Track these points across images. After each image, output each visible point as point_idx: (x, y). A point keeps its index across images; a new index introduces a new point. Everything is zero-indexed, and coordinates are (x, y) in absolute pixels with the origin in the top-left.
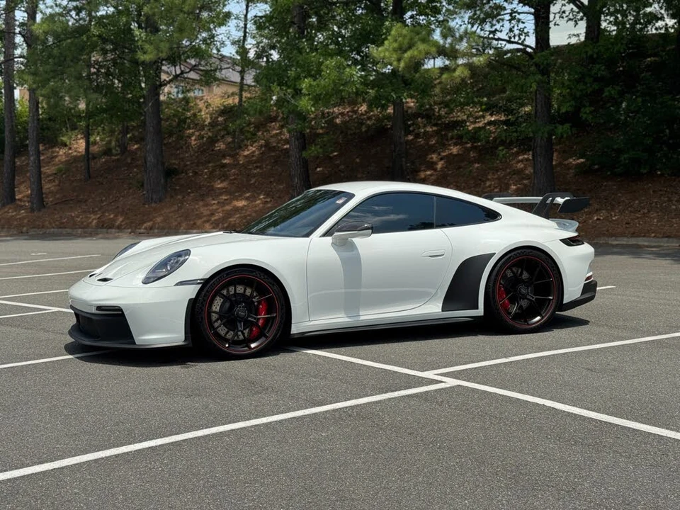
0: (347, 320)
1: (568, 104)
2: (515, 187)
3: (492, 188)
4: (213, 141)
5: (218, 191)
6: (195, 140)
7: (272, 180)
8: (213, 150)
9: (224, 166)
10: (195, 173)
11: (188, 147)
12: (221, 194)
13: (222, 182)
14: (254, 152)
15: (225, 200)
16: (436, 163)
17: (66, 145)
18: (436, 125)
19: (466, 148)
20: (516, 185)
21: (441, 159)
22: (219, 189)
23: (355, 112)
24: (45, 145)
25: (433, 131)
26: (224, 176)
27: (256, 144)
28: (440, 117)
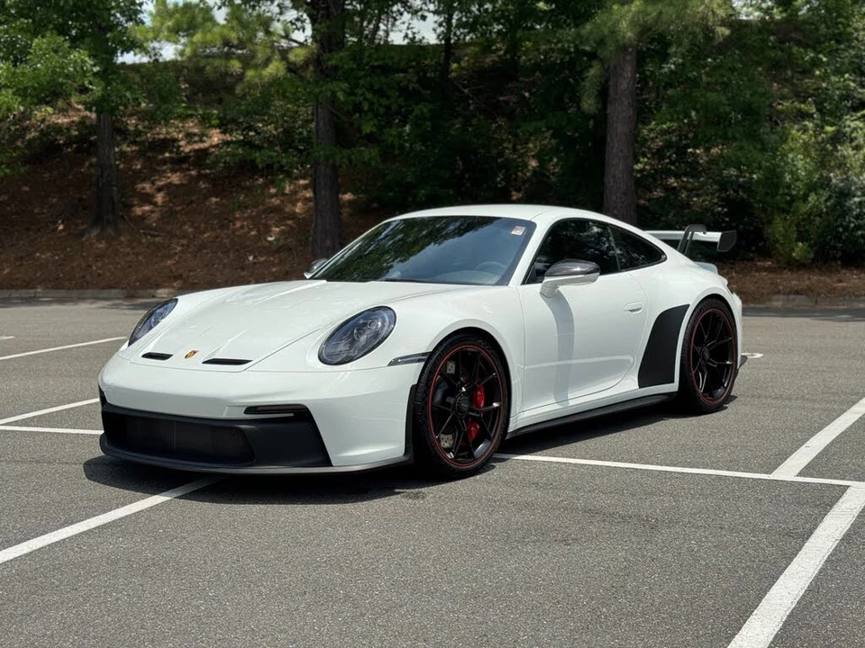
0: (557, 407)
1: (371, 123)
2: (277, 229)
3: (246, 230)
16: (152, 196)
18: (135, 143)
19: (191, 177)
20: (278, 227)
21: (159, 190)
25: (132, 152)
28: (138, 133)
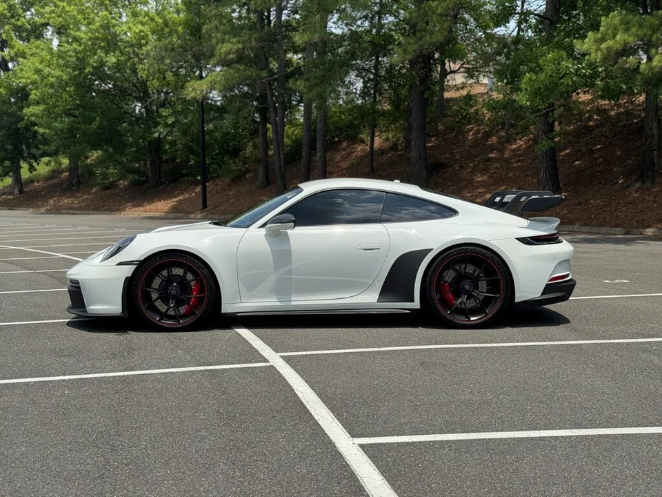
4: (487, 135)
5: (476, 185)
6: (472, 135)
7: (529, 173)
8: (484, 145)
9: (489, 160)
10: (462, 167)
11: (464, 143)
12: (478, 187)
13: (482, 176)
14: (521, 145)
15: (480, 193)
17: (363, 142)
22: (478, 182)
23: (632, 103)
24: (349, 141)
26: (485, 170)
27: (526, 138)
